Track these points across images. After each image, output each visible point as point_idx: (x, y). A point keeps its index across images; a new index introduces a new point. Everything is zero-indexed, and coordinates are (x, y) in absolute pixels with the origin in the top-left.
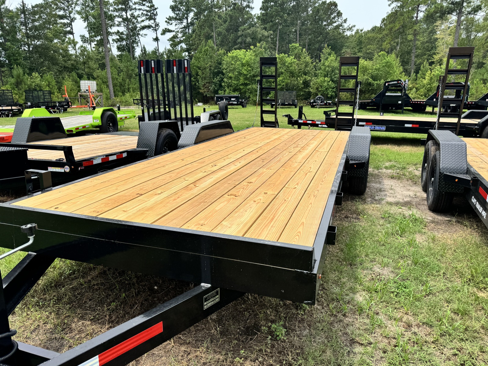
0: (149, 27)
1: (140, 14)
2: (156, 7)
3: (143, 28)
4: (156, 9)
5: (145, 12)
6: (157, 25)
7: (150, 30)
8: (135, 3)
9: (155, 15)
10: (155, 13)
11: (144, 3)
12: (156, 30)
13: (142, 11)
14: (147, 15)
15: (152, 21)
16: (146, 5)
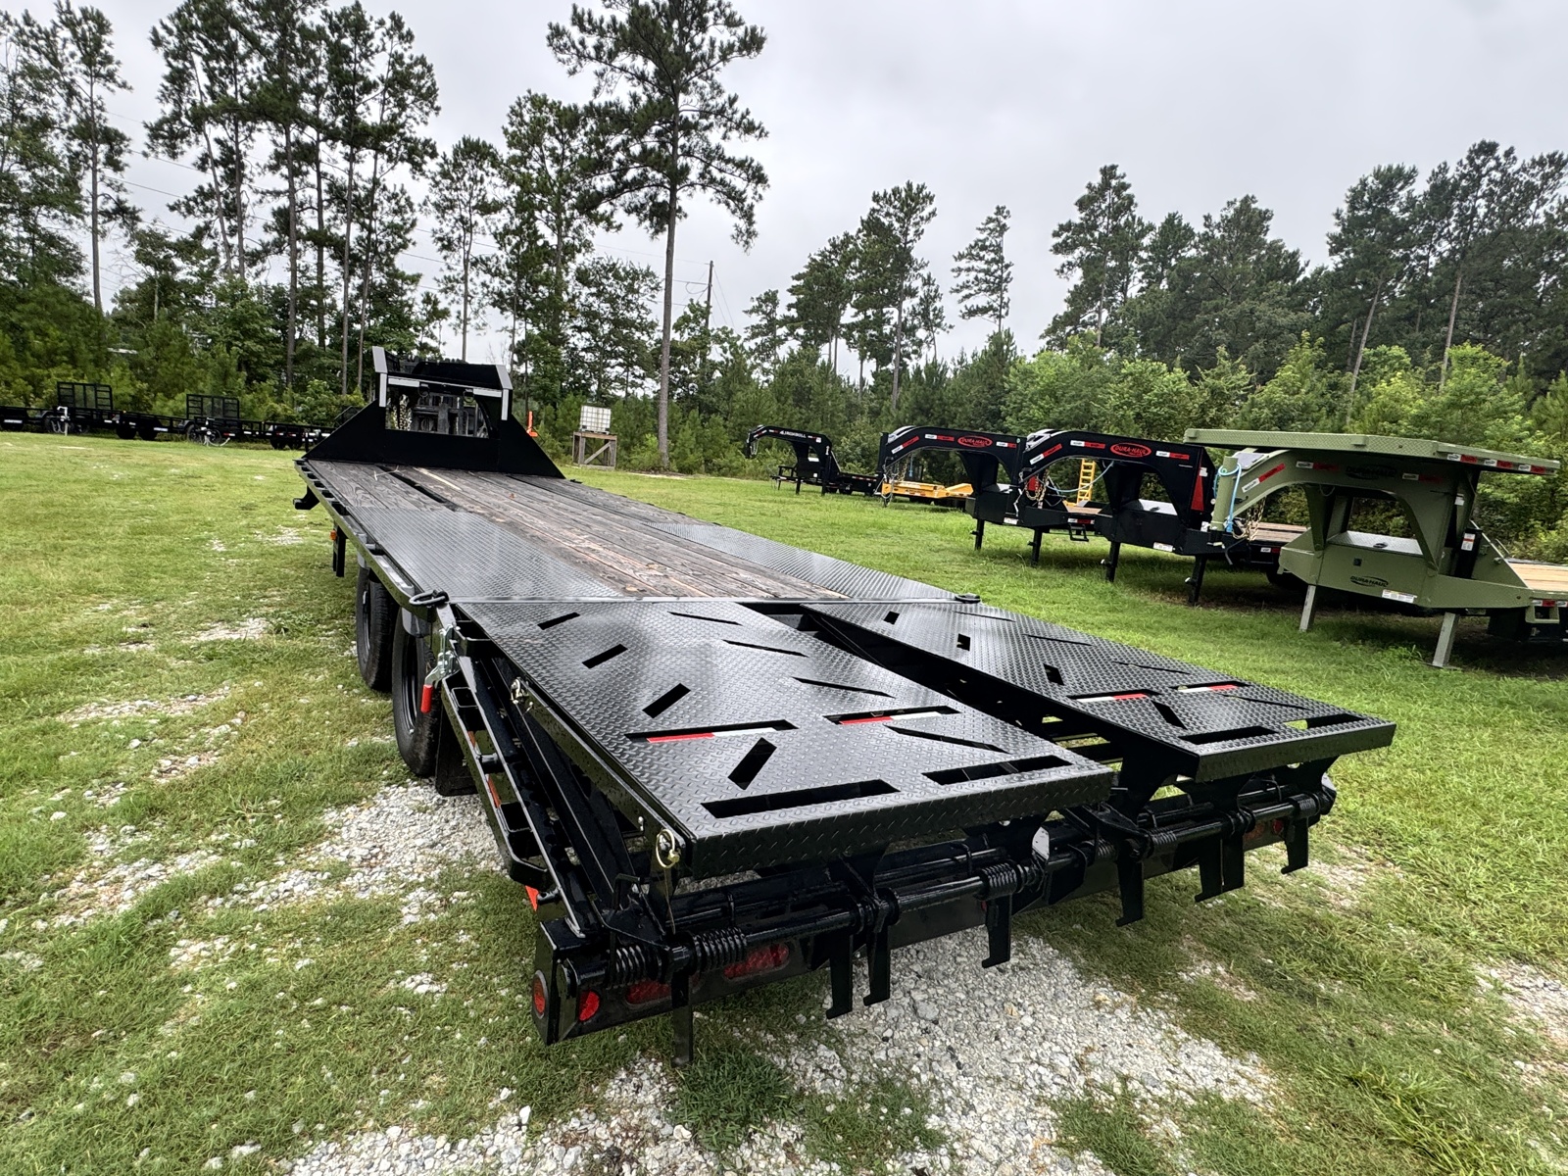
0: (983, 311)
1: (972, 279)
2: (1006, 261)
3: (972, 313)
4: (1007, 266)
5: (981, 275)
6: (1004, 305)
7: (986, 316)
8: (961, 257)
9: (1006, 280)
10: (1005, 276)
11: (982, 254)
12: (999, 316)
13: (973, 274)
14: (986, 281)
15: (994, 297)
16: (987, 257)
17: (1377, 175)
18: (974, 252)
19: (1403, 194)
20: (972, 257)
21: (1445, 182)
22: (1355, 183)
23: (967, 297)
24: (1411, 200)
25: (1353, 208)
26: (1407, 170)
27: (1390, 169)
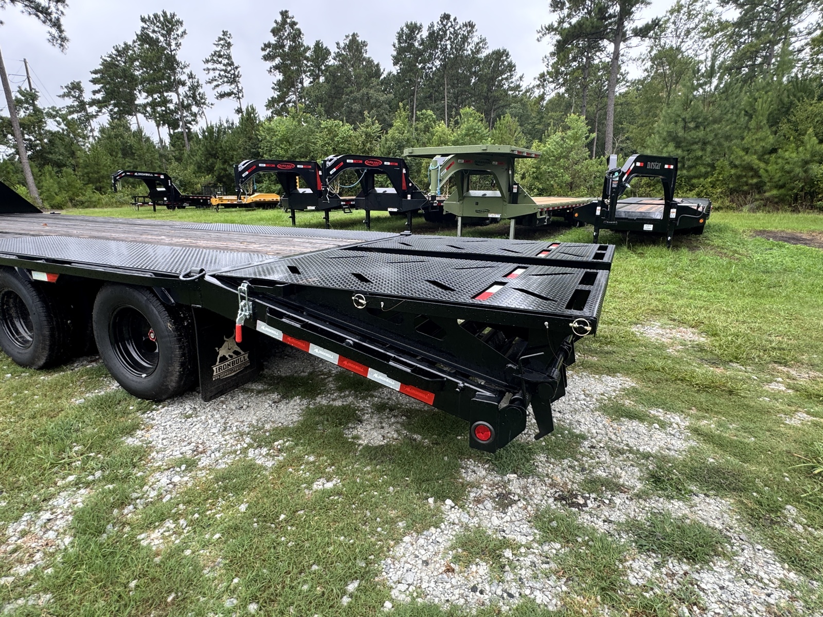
0: (229, 94)
1: (217, 75)
2: (236, 65)
3: (222, 96)
4: (237, 68)
5: (222, 73)
6: (240, 91)
7: (231, 98)
8: (207, 61)
9: (237, 76)
10: (236, 73)
11: (220, 59)
12: (239, 98)
13: (217, 72)
14: (226, 76)
15: (233, 86)
16: (223, 62)
17: (407, 26)
18: (215, 59)
19: (418, 36)
20: (214, 62)
21: (434, 31)
22: (399, 30)
23: (217, 86)
24: (422, 40)
25: (400, 43)
26: (418, 25)
27: (411, 24)
